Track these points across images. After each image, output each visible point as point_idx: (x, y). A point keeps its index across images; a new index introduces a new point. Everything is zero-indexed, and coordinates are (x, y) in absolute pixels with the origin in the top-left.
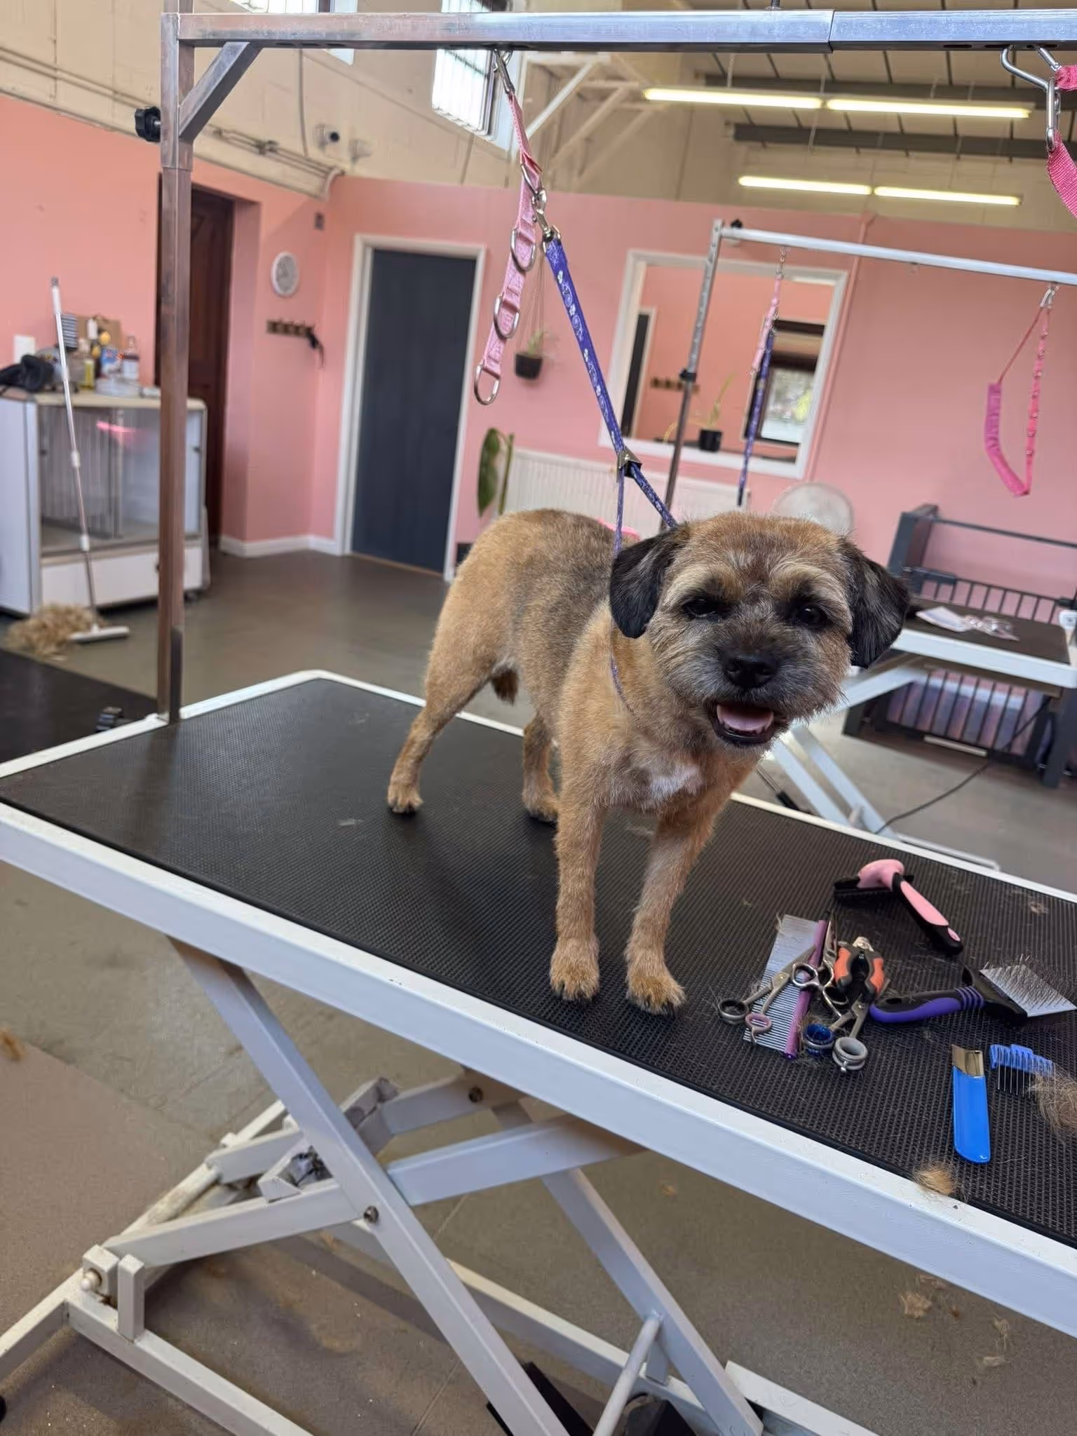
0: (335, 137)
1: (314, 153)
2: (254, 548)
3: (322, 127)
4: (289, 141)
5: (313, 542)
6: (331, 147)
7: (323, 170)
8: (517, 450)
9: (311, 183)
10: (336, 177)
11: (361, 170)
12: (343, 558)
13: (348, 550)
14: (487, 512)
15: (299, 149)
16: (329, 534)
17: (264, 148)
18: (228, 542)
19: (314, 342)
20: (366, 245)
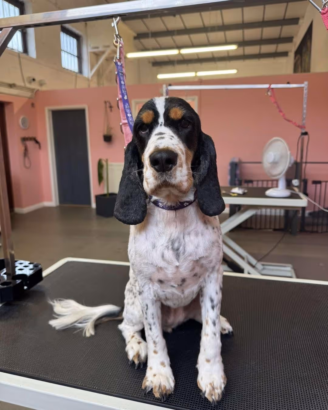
0: (34, 80)
1: (28, 85)
2: (26, 210)
3: (30, 77)
4: (19, 83)
5: (47, 204)
6: (33, 83)
7: (32, 90)
8: (109, 163)
9: (29, 94)
10: (36, 92)
11: (44, 88)
12: (57, 207)
13: (58, 204)
14: (102, 184)
15: (22, 84)
16: (50, 200)
17: (11, 86)
18: (17, 210)
19: (37, 142)
20: (49, 110)
